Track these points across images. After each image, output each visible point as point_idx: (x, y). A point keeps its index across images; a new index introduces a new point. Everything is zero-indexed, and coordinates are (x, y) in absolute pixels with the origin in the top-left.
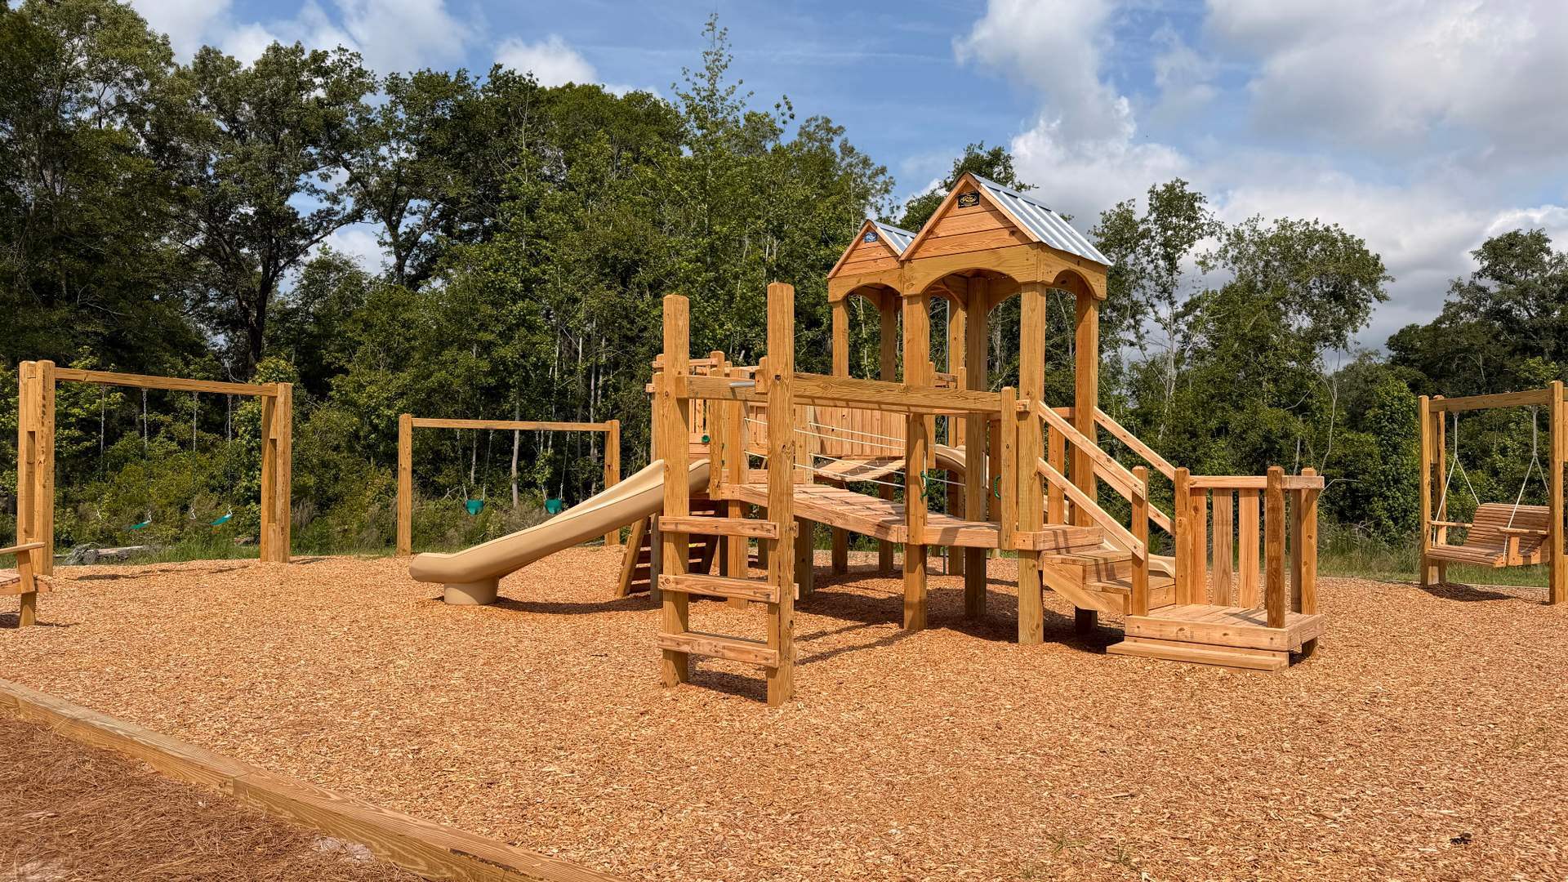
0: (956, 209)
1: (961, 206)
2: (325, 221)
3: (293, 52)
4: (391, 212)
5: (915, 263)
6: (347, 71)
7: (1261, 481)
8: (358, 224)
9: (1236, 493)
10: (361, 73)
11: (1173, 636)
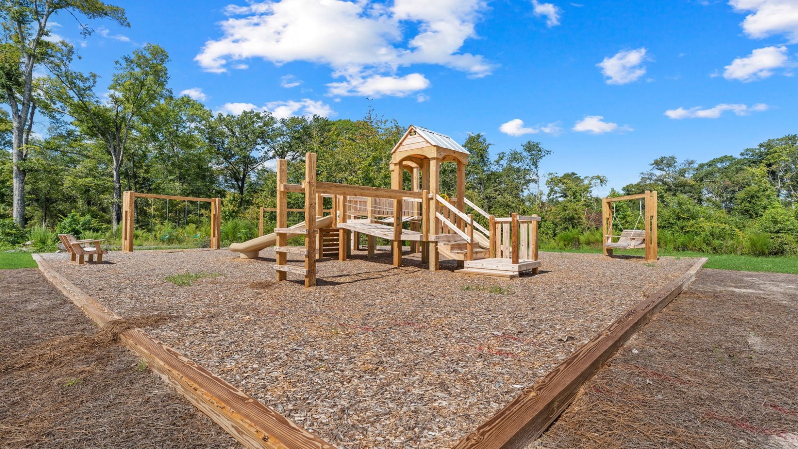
0: (409, 136)
1: (411, 135)
2: (265, 158)
3: (250, 113)
4: (282, 155)
5: (396, 153)
6: (268, 118)
7: (510, 219)
8: (274, 159)
9: (501, 223)
10: (272, 118)
11: (480, 267)
